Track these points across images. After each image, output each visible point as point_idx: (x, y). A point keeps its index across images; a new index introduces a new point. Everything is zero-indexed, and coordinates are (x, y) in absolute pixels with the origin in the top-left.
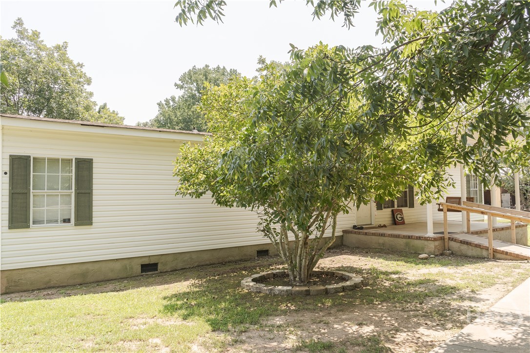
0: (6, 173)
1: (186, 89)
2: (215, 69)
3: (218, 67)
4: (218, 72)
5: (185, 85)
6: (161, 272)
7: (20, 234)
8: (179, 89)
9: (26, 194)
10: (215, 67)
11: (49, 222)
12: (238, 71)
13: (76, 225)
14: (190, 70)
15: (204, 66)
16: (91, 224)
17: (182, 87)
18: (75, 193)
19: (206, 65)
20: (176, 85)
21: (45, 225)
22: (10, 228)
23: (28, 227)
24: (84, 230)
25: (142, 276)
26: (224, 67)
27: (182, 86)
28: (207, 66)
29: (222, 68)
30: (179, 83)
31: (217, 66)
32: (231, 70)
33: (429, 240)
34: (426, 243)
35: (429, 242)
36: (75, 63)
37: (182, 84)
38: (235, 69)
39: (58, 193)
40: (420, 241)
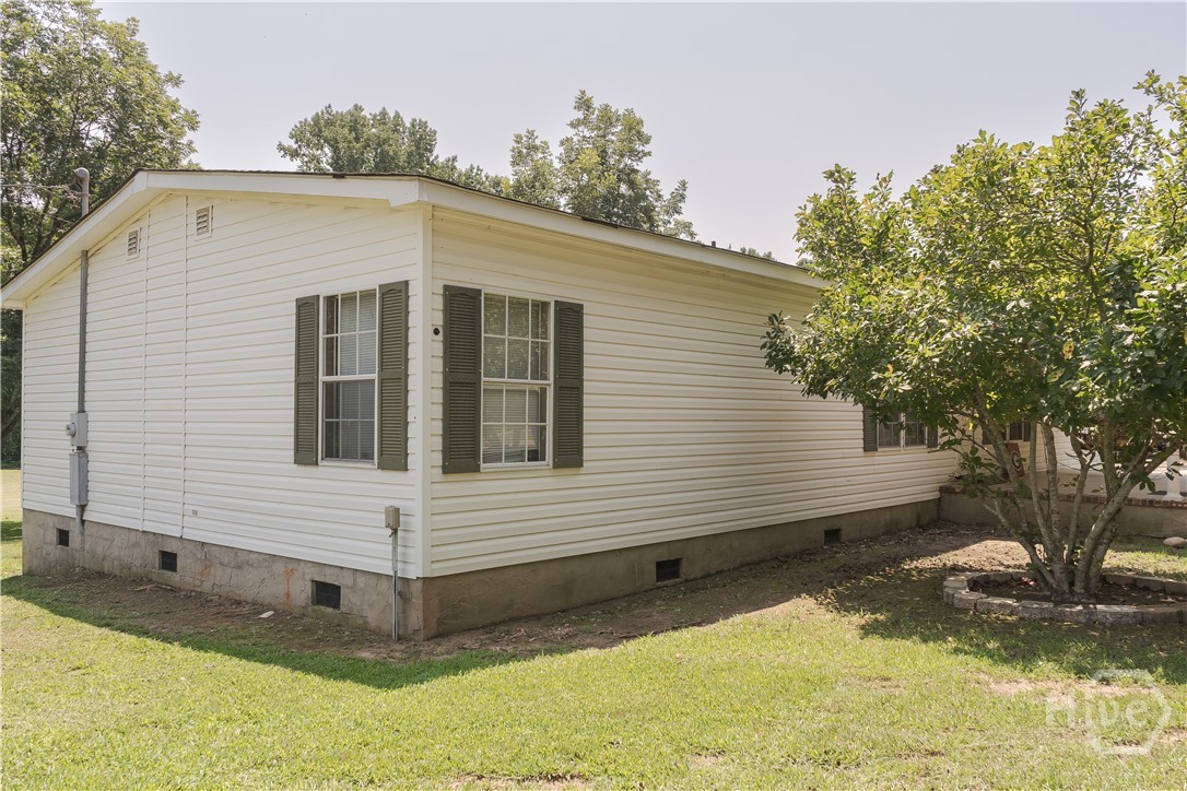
0: (436, 332)
1: (306, 159)
2: (375, 116)
3: (384, 113)
4: (384, 124)
5: (303, 149)
6: (687, 581)
7: (462, 485)
8: (288, 158)
9: (475, 385)
10: (377, 111)
11: (509, 457)
12: (430, 125)
13: (556, 466)
14: (317, 114)
15: (350, 107)
16: (579, 464)
17: (294, 154)
18: (555, 387)
19: (356, 106)
20: (281, 147)
21: (503, 464)
22: (446, 470)
23: (477, 469)
24: (568, 479)
25: (658, 588)
26: (397, 115)
27: (296, 150)
28: (357, 108)
29: (392, 115)
30: (292, 144)
31: (381, 109)
32: (414, 120)
33: (1177, 508)
34: (1167, 513)
35: (1177, 511)
36: (162, 72)
37: (295, 146)
38: (424, 120)
39: (527, 388)
40: (1153, 509)
